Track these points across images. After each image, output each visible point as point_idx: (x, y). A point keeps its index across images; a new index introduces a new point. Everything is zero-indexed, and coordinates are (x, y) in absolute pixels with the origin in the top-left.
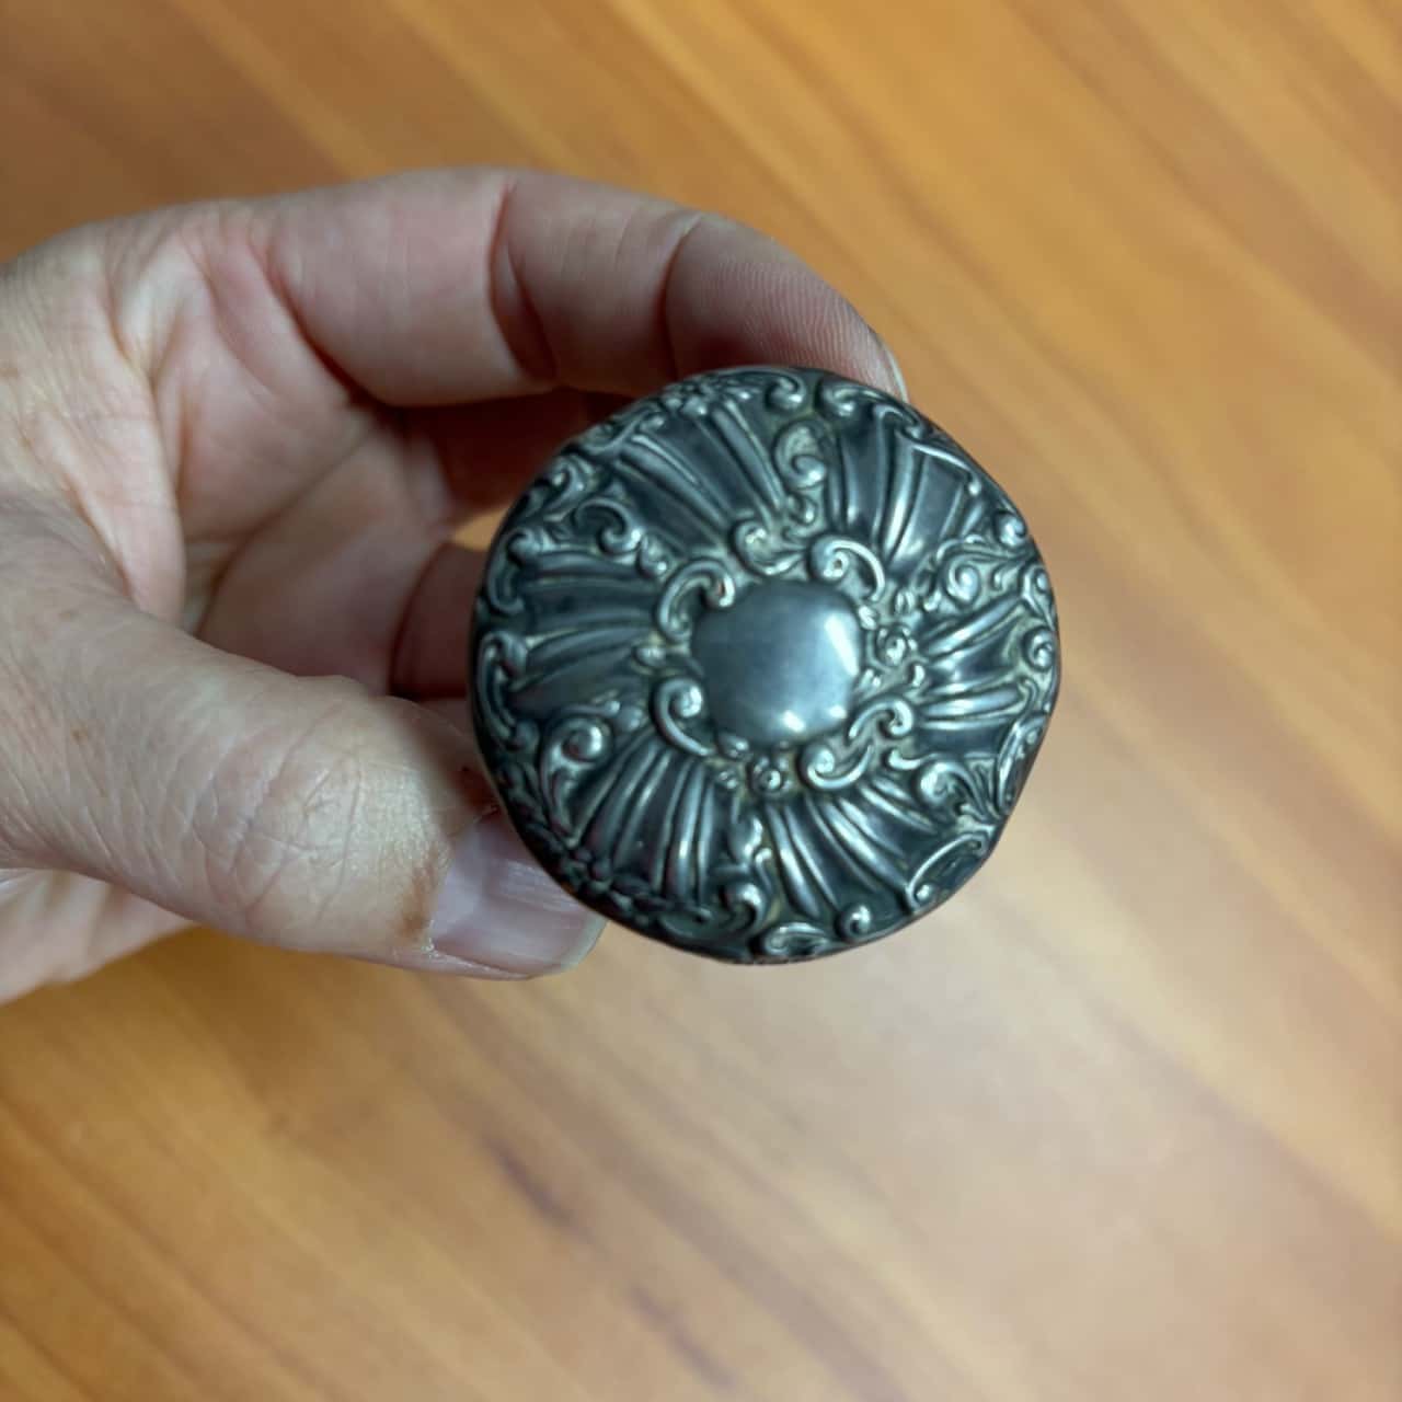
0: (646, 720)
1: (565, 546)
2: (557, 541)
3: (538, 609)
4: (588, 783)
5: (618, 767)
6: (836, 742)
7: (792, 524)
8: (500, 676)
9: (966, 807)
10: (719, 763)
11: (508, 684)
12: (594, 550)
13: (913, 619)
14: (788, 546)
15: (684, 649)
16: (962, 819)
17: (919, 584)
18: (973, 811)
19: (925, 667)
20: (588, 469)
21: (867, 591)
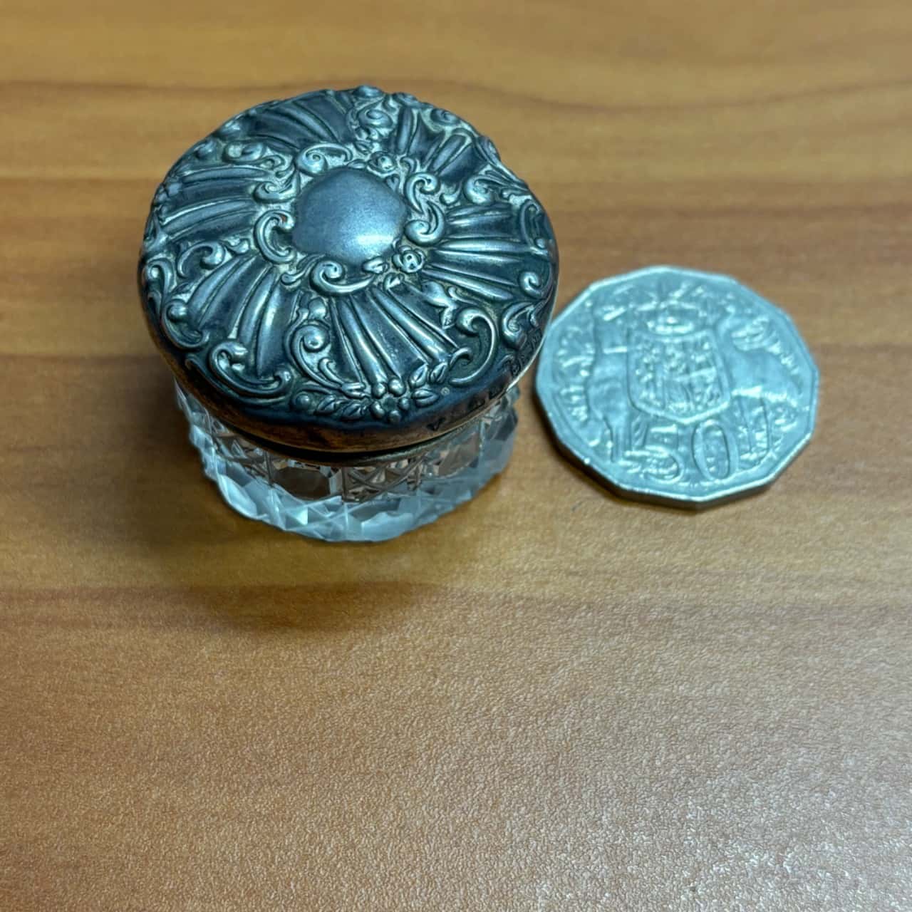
0: (325, 300)
1: (194, 288)
2: (187, 291)
3: (217, 322)
4: (337, 354)
5: (341, 332)
6: (415, 216)
7: (276, 170)
8: (238, 368)
9: (506, 194)
10: (380, 279)
11: (247, 366)
12: (208, 273)
13: (377, 147)
14: (286, 177)
15: (300, 257)
16: (511, 201)
17: (360, 135)
18: (510, 192)
19: (407, 156)
20: (161, 256)
21: (343, 157)
